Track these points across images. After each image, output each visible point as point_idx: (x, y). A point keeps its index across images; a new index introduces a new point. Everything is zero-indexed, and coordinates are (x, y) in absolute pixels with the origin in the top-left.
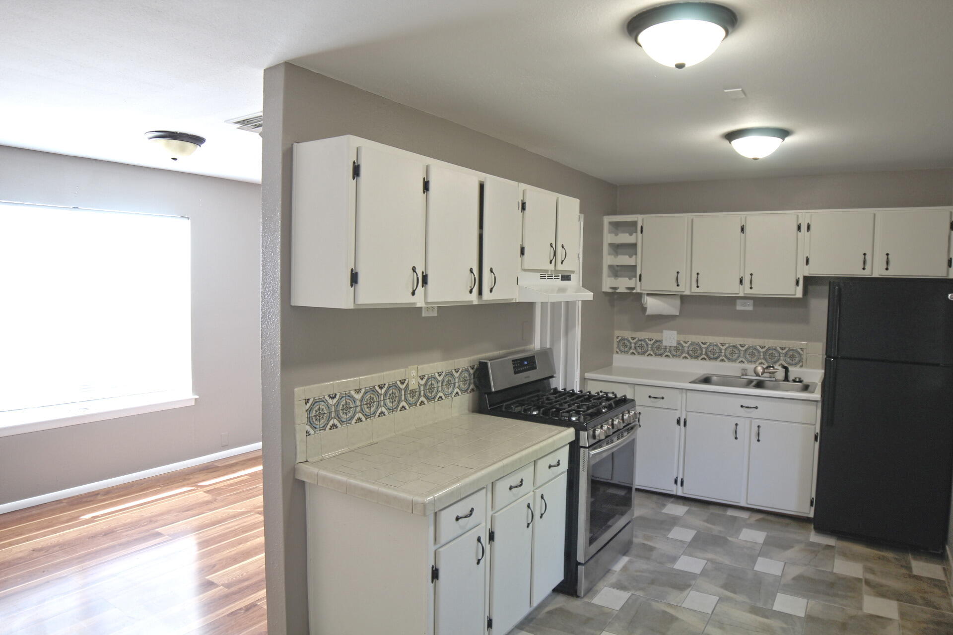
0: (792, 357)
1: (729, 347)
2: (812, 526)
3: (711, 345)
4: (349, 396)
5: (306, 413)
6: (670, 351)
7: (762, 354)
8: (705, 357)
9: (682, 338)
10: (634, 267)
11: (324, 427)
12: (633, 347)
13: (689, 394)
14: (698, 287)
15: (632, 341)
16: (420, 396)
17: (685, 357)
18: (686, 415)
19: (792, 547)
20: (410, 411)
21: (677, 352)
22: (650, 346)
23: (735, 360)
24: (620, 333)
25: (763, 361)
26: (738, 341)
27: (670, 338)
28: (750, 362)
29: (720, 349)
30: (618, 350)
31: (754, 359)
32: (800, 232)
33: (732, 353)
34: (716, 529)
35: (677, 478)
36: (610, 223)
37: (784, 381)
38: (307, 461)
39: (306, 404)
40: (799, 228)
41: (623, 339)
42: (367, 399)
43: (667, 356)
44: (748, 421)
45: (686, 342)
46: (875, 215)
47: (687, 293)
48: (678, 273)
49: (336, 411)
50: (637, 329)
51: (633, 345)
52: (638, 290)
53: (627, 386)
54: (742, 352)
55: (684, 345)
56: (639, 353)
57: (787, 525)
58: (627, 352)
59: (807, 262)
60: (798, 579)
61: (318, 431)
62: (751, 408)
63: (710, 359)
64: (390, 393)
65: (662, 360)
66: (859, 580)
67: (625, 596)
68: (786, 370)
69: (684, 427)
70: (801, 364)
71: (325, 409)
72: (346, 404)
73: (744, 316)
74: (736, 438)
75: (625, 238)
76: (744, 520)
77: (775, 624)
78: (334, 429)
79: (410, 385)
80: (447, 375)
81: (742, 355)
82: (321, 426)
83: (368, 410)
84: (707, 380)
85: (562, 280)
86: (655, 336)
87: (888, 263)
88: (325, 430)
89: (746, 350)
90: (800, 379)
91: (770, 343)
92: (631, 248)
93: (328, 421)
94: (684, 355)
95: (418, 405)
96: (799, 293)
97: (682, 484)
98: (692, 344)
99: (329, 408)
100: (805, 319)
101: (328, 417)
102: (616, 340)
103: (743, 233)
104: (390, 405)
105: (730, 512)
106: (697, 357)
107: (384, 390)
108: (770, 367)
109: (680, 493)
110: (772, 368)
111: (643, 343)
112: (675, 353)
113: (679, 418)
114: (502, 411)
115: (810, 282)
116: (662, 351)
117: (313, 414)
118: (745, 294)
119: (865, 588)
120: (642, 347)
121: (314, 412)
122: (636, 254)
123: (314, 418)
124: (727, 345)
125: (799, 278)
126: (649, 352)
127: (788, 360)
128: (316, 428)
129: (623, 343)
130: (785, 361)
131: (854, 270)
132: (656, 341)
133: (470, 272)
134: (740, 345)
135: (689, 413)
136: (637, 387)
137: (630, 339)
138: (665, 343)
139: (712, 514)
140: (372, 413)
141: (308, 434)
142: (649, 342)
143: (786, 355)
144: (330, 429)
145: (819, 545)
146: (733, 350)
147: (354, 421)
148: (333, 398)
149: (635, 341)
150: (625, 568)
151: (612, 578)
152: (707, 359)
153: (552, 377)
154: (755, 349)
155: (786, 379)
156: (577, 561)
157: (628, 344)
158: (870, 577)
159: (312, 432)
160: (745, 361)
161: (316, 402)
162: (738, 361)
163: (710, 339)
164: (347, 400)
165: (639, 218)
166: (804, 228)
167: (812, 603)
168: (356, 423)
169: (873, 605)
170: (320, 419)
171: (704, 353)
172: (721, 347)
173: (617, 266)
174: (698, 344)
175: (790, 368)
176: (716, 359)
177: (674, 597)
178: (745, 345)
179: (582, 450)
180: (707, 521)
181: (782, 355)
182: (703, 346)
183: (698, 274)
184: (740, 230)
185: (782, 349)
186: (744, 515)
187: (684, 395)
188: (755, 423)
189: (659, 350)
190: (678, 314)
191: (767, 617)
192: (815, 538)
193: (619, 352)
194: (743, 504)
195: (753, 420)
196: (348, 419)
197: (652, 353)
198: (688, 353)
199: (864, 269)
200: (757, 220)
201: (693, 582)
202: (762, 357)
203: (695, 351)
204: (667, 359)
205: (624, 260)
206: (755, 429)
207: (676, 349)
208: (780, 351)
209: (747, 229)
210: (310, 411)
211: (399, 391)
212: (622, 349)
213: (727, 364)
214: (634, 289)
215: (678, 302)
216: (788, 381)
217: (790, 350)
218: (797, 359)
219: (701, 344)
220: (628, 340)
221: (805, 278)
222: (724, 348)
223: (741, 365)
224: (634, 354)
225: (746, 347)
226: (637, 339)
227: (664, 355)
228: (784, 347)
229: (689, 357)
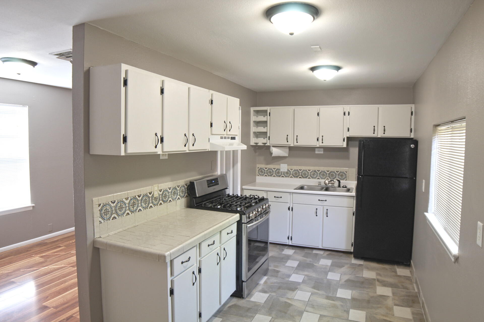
0: (342, 176)
1: (312, 171)
2: (353, 256)
3: (303, 170)
4: (122, 202)
5: (99, 211)
6: (284, 174)
7: (328, 174)
8: (301, 176)
9: (290, 167)
10: (266, 132)
11: (109, 218)
12: (266, 173)
13: (294, 195)
14: (297, 142)
15: (265, 170)
16: (160, 200)
17: (291, 177)
18: (293, 205)
19: (344, 266)
20: (154, 208)
21: (287, 174)
22: (274, 172)
23: (315, 178)
24: (259, 166)
25: (328, 178)
26: (316, 168)
27: (284, 167)
28: (322, 178)
29: (308, 173)
30: (258, 174)
31: (324, 177)
32: (345, 116)
33: (314, 174)
34: (309, 260)
35: (289, 236)
36: (254, 111)
37: (338, 187)
38: (100, 237)
39: (99, 206)
40: (344, 114)
41: (261, 169)
42: (132, 203)
43: (283, 176)
44: (322, 207)
45: (291, 170)
46: (379, 108)
47: (292, 145)
48: (287, 135)
49: (116, 210)
50: (267, 164)
51: (266, 171)
52: (268, 144)
53: (263, 192)
54: (319, 174)
55: (291, 171)
56: (269, 175)
57: (341, 256)
58: (263, 175)
59: (348, 130)
60: (348, 281)
61: (106, 221)
62: (323, 201)
63: (303, 177)
64: (144, 199)
65: (281, 178)
66: (374, 279)
67: (266, 296)
68: (339, 181)
69: (291, 211)
70: (346, 179)
71: (109, 209)
72: (121, 206)
73: (319, 156)
74: (317, 216)
75: (261, 118)
76: (321, 255)
77: (338, 303)
78: (114, 219)
79: (154, 194)
80: (173, 189)
81: (318, 175)
82: (108, 218)
83: (132, 209)
84: (302, 188)
85: (231, 139)
86: (277, 167)
87: (384, 130)
88: (110, 220)
89: (320, 173)
90: (345, 186)
91: (331, 169)
92: (264, 123)
93: (111, 215)
94: (291, 176)
95: (159, 205)
96: (345, 145)
97: (291, 239)
98: (295, 170)
99: (111, 208)
100: (347, 157)
101: (111, 213)
102: (257, 169)
103: (318, 116)
104: (144, 205)
105: (315, 252)
106: (297, 177)
107: (140, 198)
108: (332, 181)
109: (290, 244)
110: (333, 181)
111: (271, 170)
113: (289, 207)
114: (202, 207)
115: (349, 139)
116: (280, 174)
117: (103, 212)
118: (319, 146)
119: (377, 283)
120: (270, 172)
121: (103, 210)
122: (267, 126)
123: (103, 214)
124: (311, 171)
125: (344, 138)
126: (273, 175)
127: (340, 177)
128: (105, 219)
129: (261, 171)
130: (339, 177)
131: (369, 134)
132: (277, 169)
133: (185, 136)
135: (294, 204)
136: (268, 192)
137: (264, 168)
138: (281, 170)
139: (306, 253)
140: (134, 210)
141: (100, 222)
142: (274, 170)
143: (339, 175)
144: (112, 219)
145: (356, 264)
146: (314, 173)
147: (125, 214)
148: (114, 203)
149: (267, 169)
150: (266, 282)
151: (260, 288)
152: (302, 177)
153: (227, 188)
154: (325, 172)
155: (339, 186)
156: (242, 280)
157: (264, 171)
158: (379, 277)
159: (102, 221)
160: (320, 178)
161: (105, 205)
162: (317, 178)
163: (303, 168)
164: (121, 204)
165: (268, 108)
166: (347, 114)
167: (354, 292)
168: (126, 215)
169: (381, 290)
170: (107, 214)
171: (300, 175)
172: (309, 171)
173: (258, 132)
174: (297, 170)
175: (341, 181)
176: (306, 177)
177: (290, 294)
178: (320, 170)
179: (243, 224)
180: (304, 256)
181: (337, 175)
182: (300, 171)
183: (297, 136)
184: (317, 114)
186: (321, 252)
187: (291, 195)
188: (326, 208)
189: (279, 174)
190: (287, 156)
191: (334, 300)
192: (354, 261)
194: (320, 247)
195: (325, 207)
196: (122, 214)
197: (275, 175)
198: (293, 175)
199: (374, 133)
200: (326, 110)
201: (299, 287)
202: (328, 176)
203: (296, 174)
204: (282, 178)
205: (261, 129)
206: (325, 211)
207: (287, 173)
208: (336, 173)
209: (320, 114)
210: (101, 210)
211: (149, 198)
212: (261, 173)
213: (311, 180)
214: (266, 143)
215: (287, 150)
216: (340, 187)
217: (341, 172)
218: (344, 177)
219: (299, 170)
220: (263, 169)
221: (348, 138)
222: (310, 172)
223: (318, 180)
224: (267, 176)
225: (320, 171)
226: (268, 169)
227: (281, 176)
228: (338, 171)
229: (293, 177)
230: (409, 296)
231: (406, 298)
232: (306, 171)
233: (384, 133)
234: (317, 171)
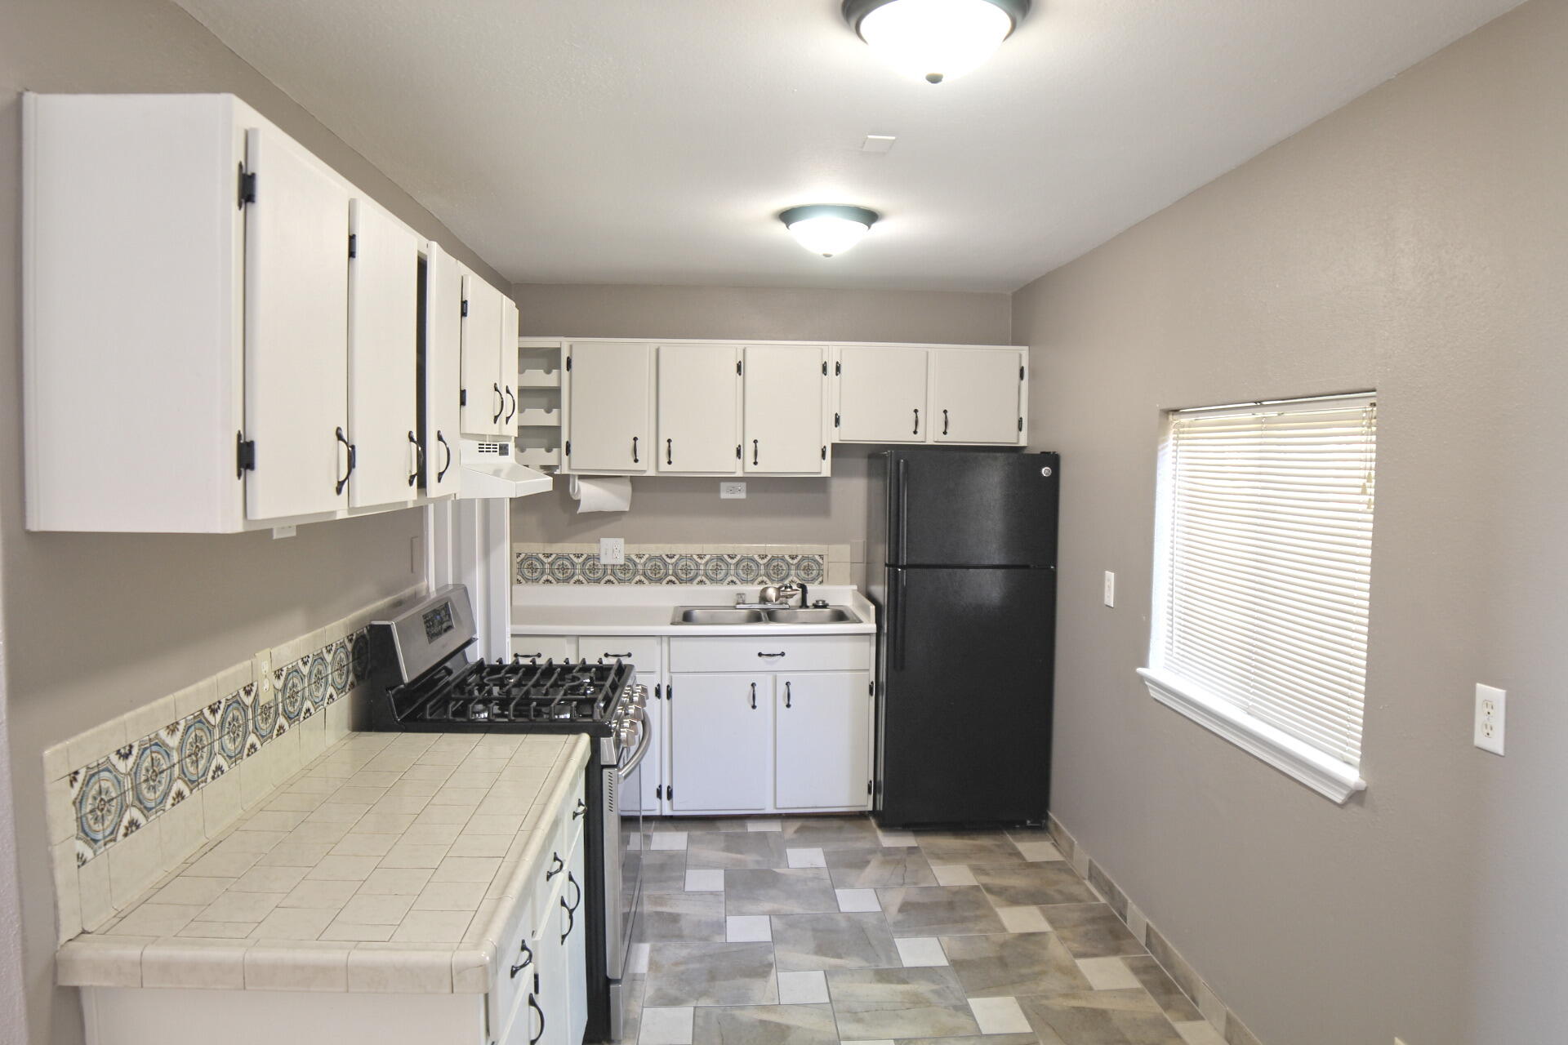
0: (807, 569)
1: (711, 560)
2: (873, 822)
3: (681, 558)
4: (156, 744)
5: (73, 808)
6: (613, 573)
7: (762, 567)
8: (673, 579)
9: (634, 550)
10: (558, 428)
11: (112, 833)
12: (547, 571)
13: (674, 643)
14: (670, 463)
15: (545, 560)
16: (277, 713)
17: (640, 582)
18: (671, 679)
19: (868, 862)
20: (266, 750)
21: (625, 573)
22: (578, 567)
23: (722, 581)
24: (522, 548)
25: (765, 579)
26: (725, 549)
27: (612, 550)
28: (743, 581)
29: (697, 564)
30: (520, 578)
31: (750, 577)
32: (826, 375)
33: (717, 569)
34: (750, 860)
35: (660, 786)
37: (801, 607)
38: (84, 932)
39: (72, 785)
40: (825, 369)
41: (528, 557)
42: (191, 743)
43: (609, 581)
44: (770, 677)
45: (640, 556)
46: (927, 353)
47: (651, 472)
48: (635, 439)
49: (136, 788)
50: (553, 539)
51: (547, 566)
52: (565, 470)
53: (564, 640)
54: (732, 567)
55: (637, 560)
56: (558, 580)
57: (840, 829)
58: (539, 580)
59: (837, 421)
60: (905, 907)
61: (100, 848)
62: (774, 655)
63: (681, 581)
64: (229, 719)
65: (602, 589)
66: (976, 888)
67: (685, 1013)
68: (802, 588)
69: (667, 700)
70: (820, 579)
71: (112, 789)
72: (153, 765)
73: (733, 509)
74: (754, 707)
75: (539, 378)
76: (779, 835)
77: (922, 987)
78: (132, 832)
79: (260, 694)
80: (315, 660)
81: (732, 572)
82: (107, 832)
83: (192, 769)
84: (687, 618)
85: (500, 454)
87: (946, 424)
88: (114, 840)
89: (737, 564)
90: (824, 601)
91: (774, 548)
92: (549, 396)
93: (121, 816)
94: (637, 578)
95: (274, 736)
96: (824, 470)
97: (670, 795)
98: (650, 559)
99: (119, 782)
100: (821, 510)
101: (119, 807)
102: (515, 561)
103: (740, 374)
104: (230, 746)
105: (753, 827)
106: (660, 581)
107: (219, 716)
109: (667, 812)
110: (789, 590)
111: (566, 562)
112: (621, 576)
113: (659, 685)
115: (840, 451)
116: (600, 574)
117: (89, 808)
118: (740, 473)
119: (990, 897)
120: (563, 569)
121: (90, 800)
122: (559, 406)
123: (90, 816)
124: (708, 557)
125: (825, 447)
126: (576, 578)
127: (802, 573)
128: (96, 841)
129: (529, 565)
130: (797, 576)
131: (901, 434)
132: (588, 559)
133: (335, 438)
134: (729, 555)
135: (674, 676)
136: (581, 640)
137: (541, 556)
138: (603, 561)
139: (727, 835)
140: (200, 775)
141: (82, 860)
142: (575, 560)
143: (798, 566)
144: (126, 835)
145: (897, 849)
147: (170, 801)
148: (126, 756)
149: (550, 559)
150: (654, 965)
151: (648, 989)
152: (676, 581)
153: (469, 642)
154: (752, 560)
155: (804, 604)
156: (607, 978)
157: (541, 566)
158: (986, 880)
159: (88, 853)
160: (737, 582)
161: (93, 775)
162: (727, 581)
163: (680, 549)
164: (154, 755)
165: (564, 344)
166: (831, 369)
167: (945, 939)
168: (173, 805)
169: (1020, 920)
170: (103, 816)
171: (671, 572)
172: (698, 560)
173: (521, 427)
174: (660, 558)
175: (809, 587)
176: (691, 580)
177: (760, 992)
178: (736, 555)
179: (606, 772)
180: (728, 849)
181: (793, 567)
182: (668, 560)
183: (669, 441)
184: (735, 368)
185: (793, 558)
186: (774, 827)
187: (665, 646)
188: (782, 679)
189: (595, 573)
190: (627, 509)
191: (904, 982)
192: (889, 841)
193: (522, 580)
194: (770, 810)
195: (778, 674)
196: (158, 801)
198: (644, 574)
199: (915, 432)
200: (766, 355)
201: (771, 958)
202: (762, 572)
203: (656, 569)
204: (609, 587)
205: (539, 416)
206: (782, 689)
207: (624, 568)
208: (790, 561)
209: (749, 368)
210: (81, 803)
211: (244, 711)
212: (528, 574)
213: (709, 587)
214: (556, 467)
215: (627, 489)
216: (807, 607)
217: (804, 558)
218: (815, 572)
219: (665, 557)
220: (538, 559)
221: (834, 445)
222: (703, 561)
223: (732, 588)
224: (551, 582)
225: (738, 557)
226: (553, 556)
227: (603, 581)
228: (794, 553)
229: (645, 581)
230: (1093, 920)
231: (1090, 927)
232: (691, 558)
233: (945, 433)
234: (726, 557)
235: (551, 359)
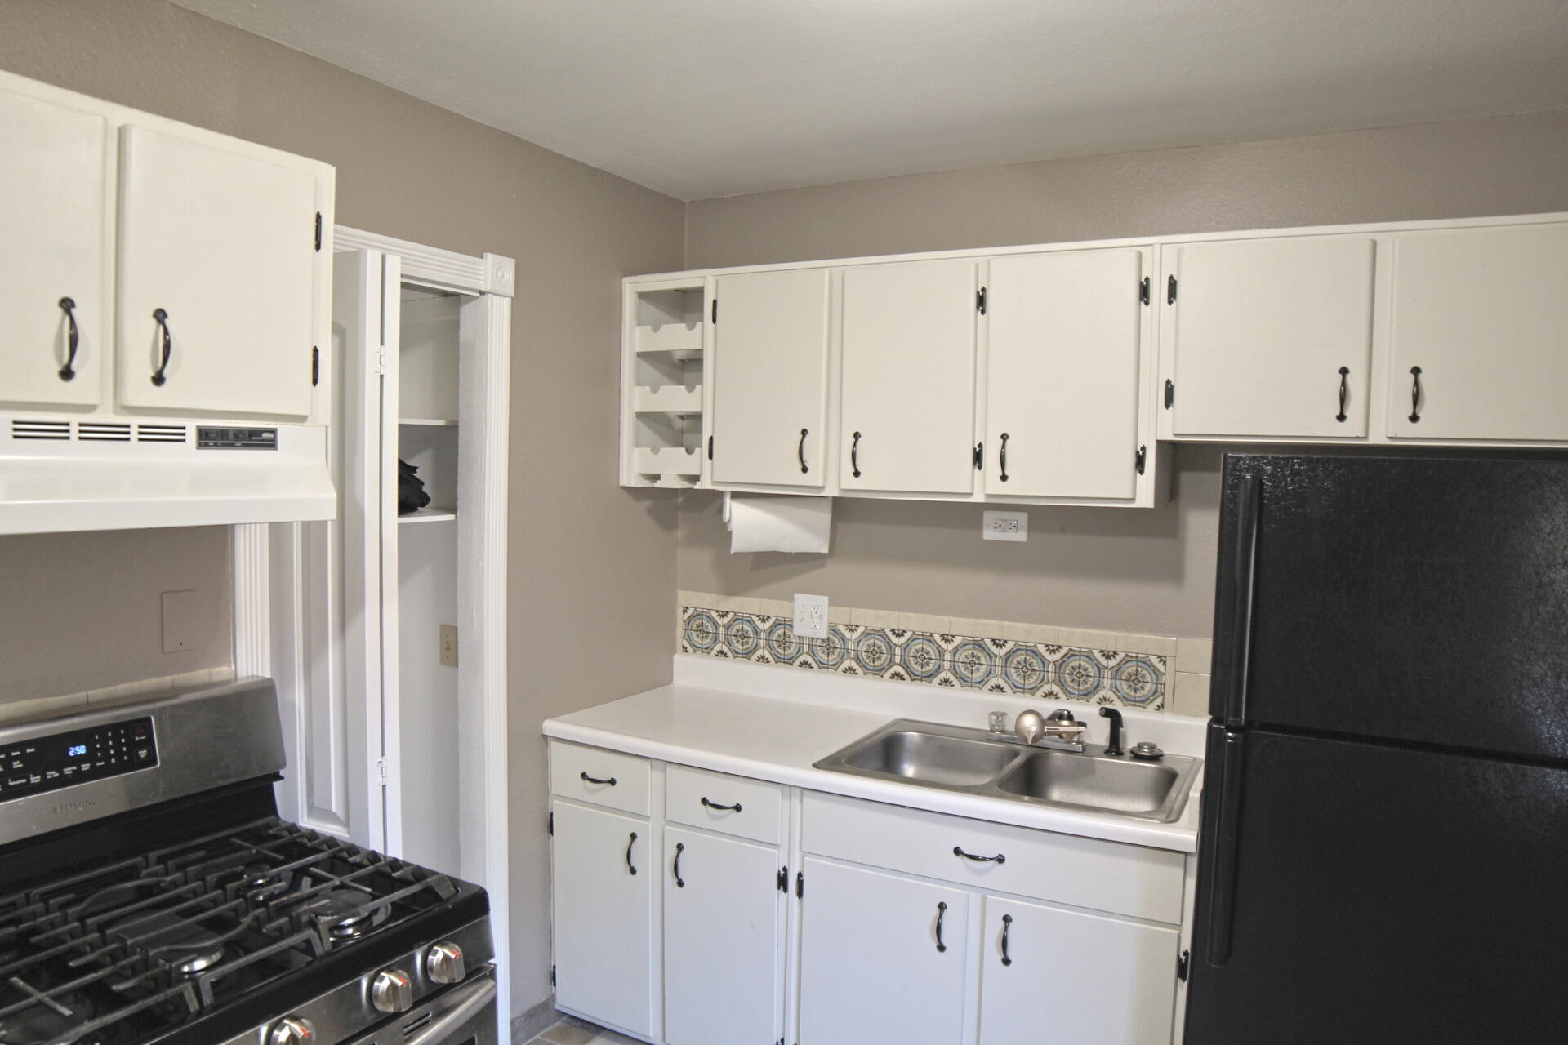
0: (1135, 680)
1: (963, 645)
3: (915, 637)
6: (812, 652)
7: (1051, 668)
8: (901, 671)
10: (698, 416)
12: (722, 638)
13: (810, 801)
14: (857, 474)
15: (720, 621)
17: (850, 670)
21: (828, 653)
23: (980, 683)
24: (691, 599)
25: (1056, 689)
26: (989, 629)
27: (812, 614)
28: (1017, 689)
29: (940, 651)
30: (687, 644)
31: (1029, 683)
32: (1147, 303)
33: (972, 663)
36: (643, 296)
37: (1108, 752)
40: (1144, 292)
41: (698, 614)
43: (805, 664)
44: (976, 897)
45: (851, 628)
46: (1375, 244)
47: (835, 491)
48: (803, 432)
50: (730, 591)
51: (722, 630)
52: (705, 484)
54: (999, 662)
55: (847, 635)
56: (736, 654)
58: (707, 650)
59: (1169, 397)
62: (984, 859)
63: (914, 677)
65: (794, 674)
68: (1114, 718)
69: (797, 898)
70: (1158, 702)
73: (1003, 559)
74: (940, 947)
75: (677, 338)
81: (998, 670)
86: (775, 608)
87: (1416, 398)
89: (1008, 656)
90: (1152, 747)
91: (1074, 637)
92: (686, 367)
94: (847, 664)
96: (1144, 494)
98: (868, 633)
100: (1172, 572)
102: (681, 618)
103: (983, 312)
106: (880, 672)
108: (1061, 717)
110: (1065, 723)
111: (747, 627)
112: (823, 657)
113: (784, 869)
115: (1176, 457)
116: (792, 651)
118: (988, 496)
120: (742, 636)
122: (701, 382)
124: (958, 640)
125: (1143, 448)
126: (759, 653)
127: (1122, 688)
129: (698, 626)
130: (1114, 690)
131: (1310, 421)
132: (776, 625)
134: (993, 640)
135: (808, 858)
137: (714, 614)
138: (798, 629)
142: (760, 625)
143: (1116, 673)
146: (973, 655)
149: (726, 620)
152: (906, 676)
153: (279, 777)
154: (1035, 653)
155: (1115, 747)
157: (711, 629)
160: (1007, 688)
162: (988, 686)
163: (914, 622)
165: (706, 279)
166: (1158, 291)
171: (898, 659)
172: (943, 644)
173: (682, 417)
174: (882, 633)
175: (1126, 713)
176: (930, 677)
178: (1006, 641)
181: (1107, 674)
182: (894, 639)
183: (856, 436)
184: (973, 301)
185: (1108, 657)
187: (796, 802)
188: (997, 907)
189: (785, 648)
190: (825, 550)
193: (689, 648)
195: (991, 897)
197: (767, 654)
198: (857, 659)
199: (1341, 417)
202: (1051, 676)
203: (874, 652)
204: (804, 674)
205: (675, 399)
206: (995, 925)
207: (828, 646)
208: (1103, 660)
209: (994, 301)
212: (697, 640)
213: (958, 693)
214: (697, 478)
215: (824, 517)
216: (1119, 754)
217: (1128, 659)
218: (1148, 687)
219: (890, 634)
220: (710, 618)
221: (1162, 445)
222: (951, 646)
223: (996, 697)
224: (726, 655)
225: (1010, 646)
226: (730, 616)
227: (797, 663)
228: (1111, 648)
229: (859, 670)
232: (931, 639)
233: (1414, 418)
234: (989, 643)
235: (685, 304)
